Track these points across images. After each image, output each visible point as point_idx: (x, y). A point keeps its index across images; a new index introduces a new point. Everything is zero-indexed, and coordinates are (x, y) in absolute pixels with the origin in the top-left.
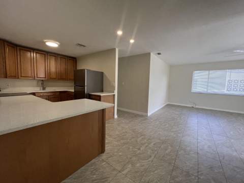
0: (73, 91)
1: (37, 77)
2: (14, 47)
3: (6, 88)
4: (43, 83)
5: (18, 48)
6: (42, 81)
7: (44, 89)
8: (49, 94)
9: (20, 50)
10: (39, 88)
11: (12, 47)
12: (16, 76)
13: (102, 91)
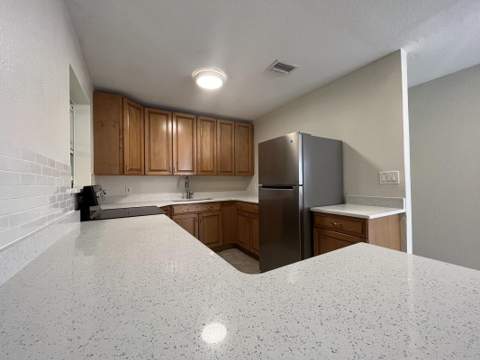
0: (257, 201)
1: (178, 171)
2: (140, 110)
3: (125, 196)
4: (188, 184)
5: (147, 109)
6: (187, 177)
7: (189, 196)
8: (200, 209)
9: (150, 113)
10: (180, 194)
11: (138, 108)
12: (140, 170)
13: (342, 202)
